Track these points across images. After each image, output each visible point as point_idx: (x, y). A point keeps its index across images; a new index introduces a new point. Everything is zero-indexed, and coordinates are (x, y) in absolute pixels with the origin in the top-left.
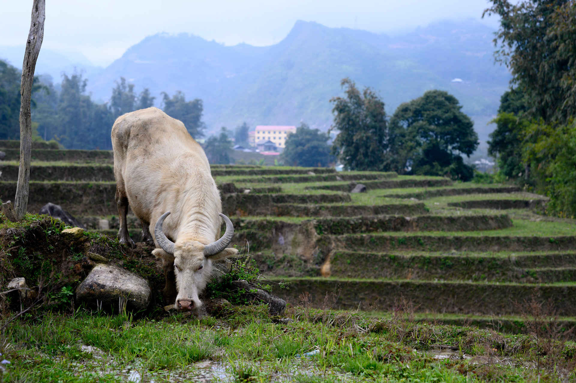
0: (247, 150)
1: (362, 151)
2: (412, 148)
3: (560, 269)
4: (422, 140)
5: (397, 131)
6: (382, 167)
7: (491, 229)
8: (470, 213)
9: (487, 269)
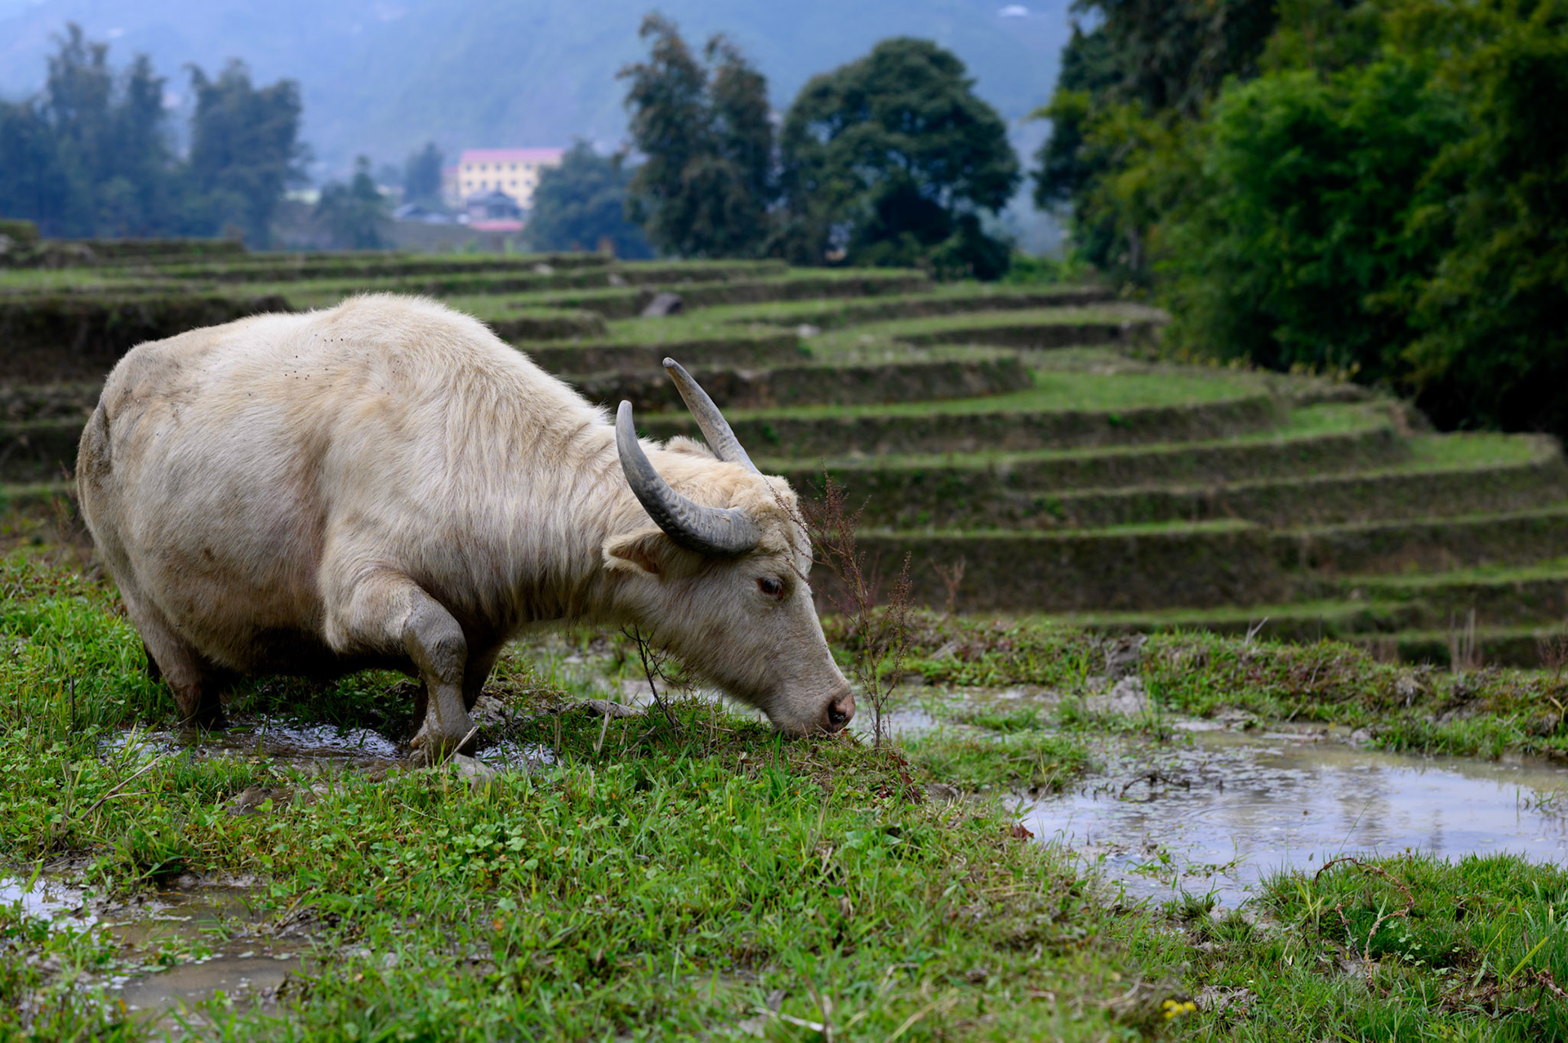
0: (435, 219)
1: (705, 208)
2: (842, 197)
3: (1125, 491)
4: (869, 174)
5: (801, 152)
6: (762, 248)
7: (969, 395)
8: (922, 356)
9: (932, 499)
